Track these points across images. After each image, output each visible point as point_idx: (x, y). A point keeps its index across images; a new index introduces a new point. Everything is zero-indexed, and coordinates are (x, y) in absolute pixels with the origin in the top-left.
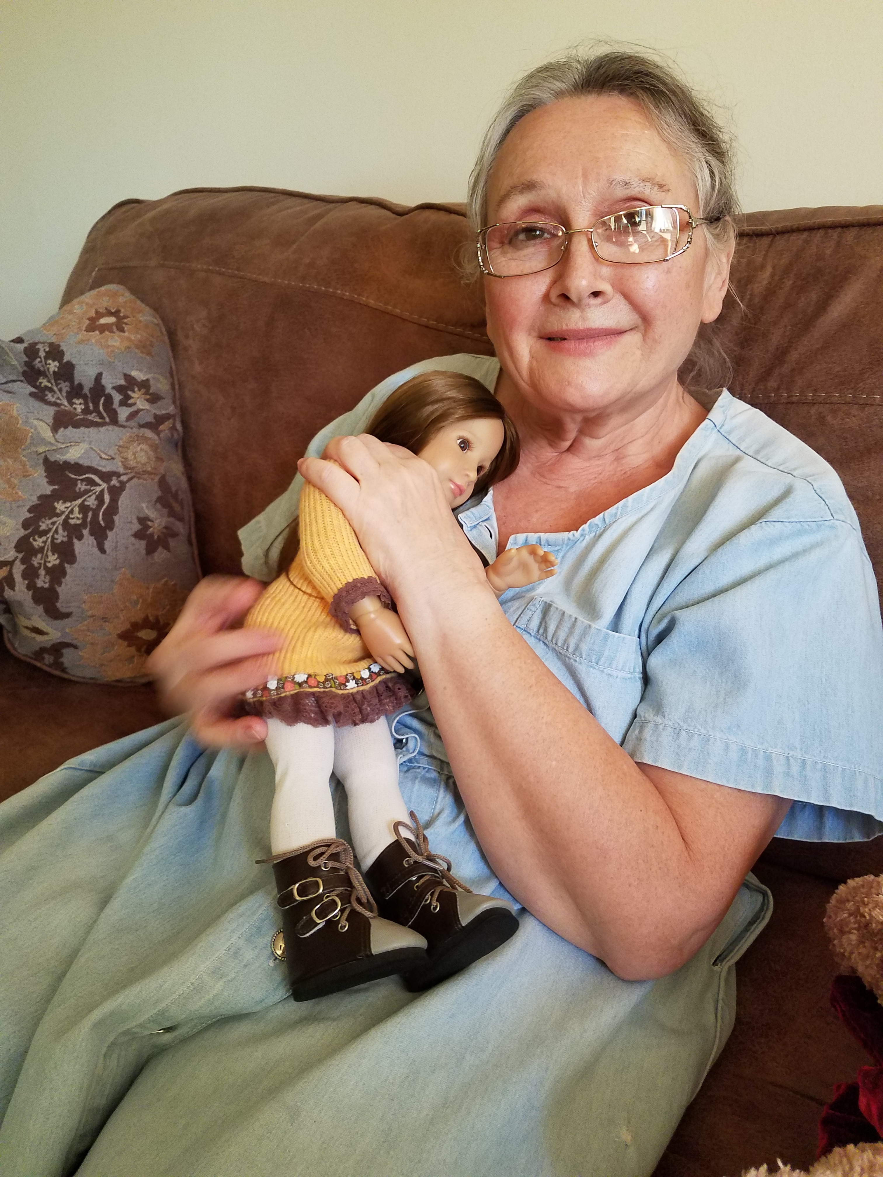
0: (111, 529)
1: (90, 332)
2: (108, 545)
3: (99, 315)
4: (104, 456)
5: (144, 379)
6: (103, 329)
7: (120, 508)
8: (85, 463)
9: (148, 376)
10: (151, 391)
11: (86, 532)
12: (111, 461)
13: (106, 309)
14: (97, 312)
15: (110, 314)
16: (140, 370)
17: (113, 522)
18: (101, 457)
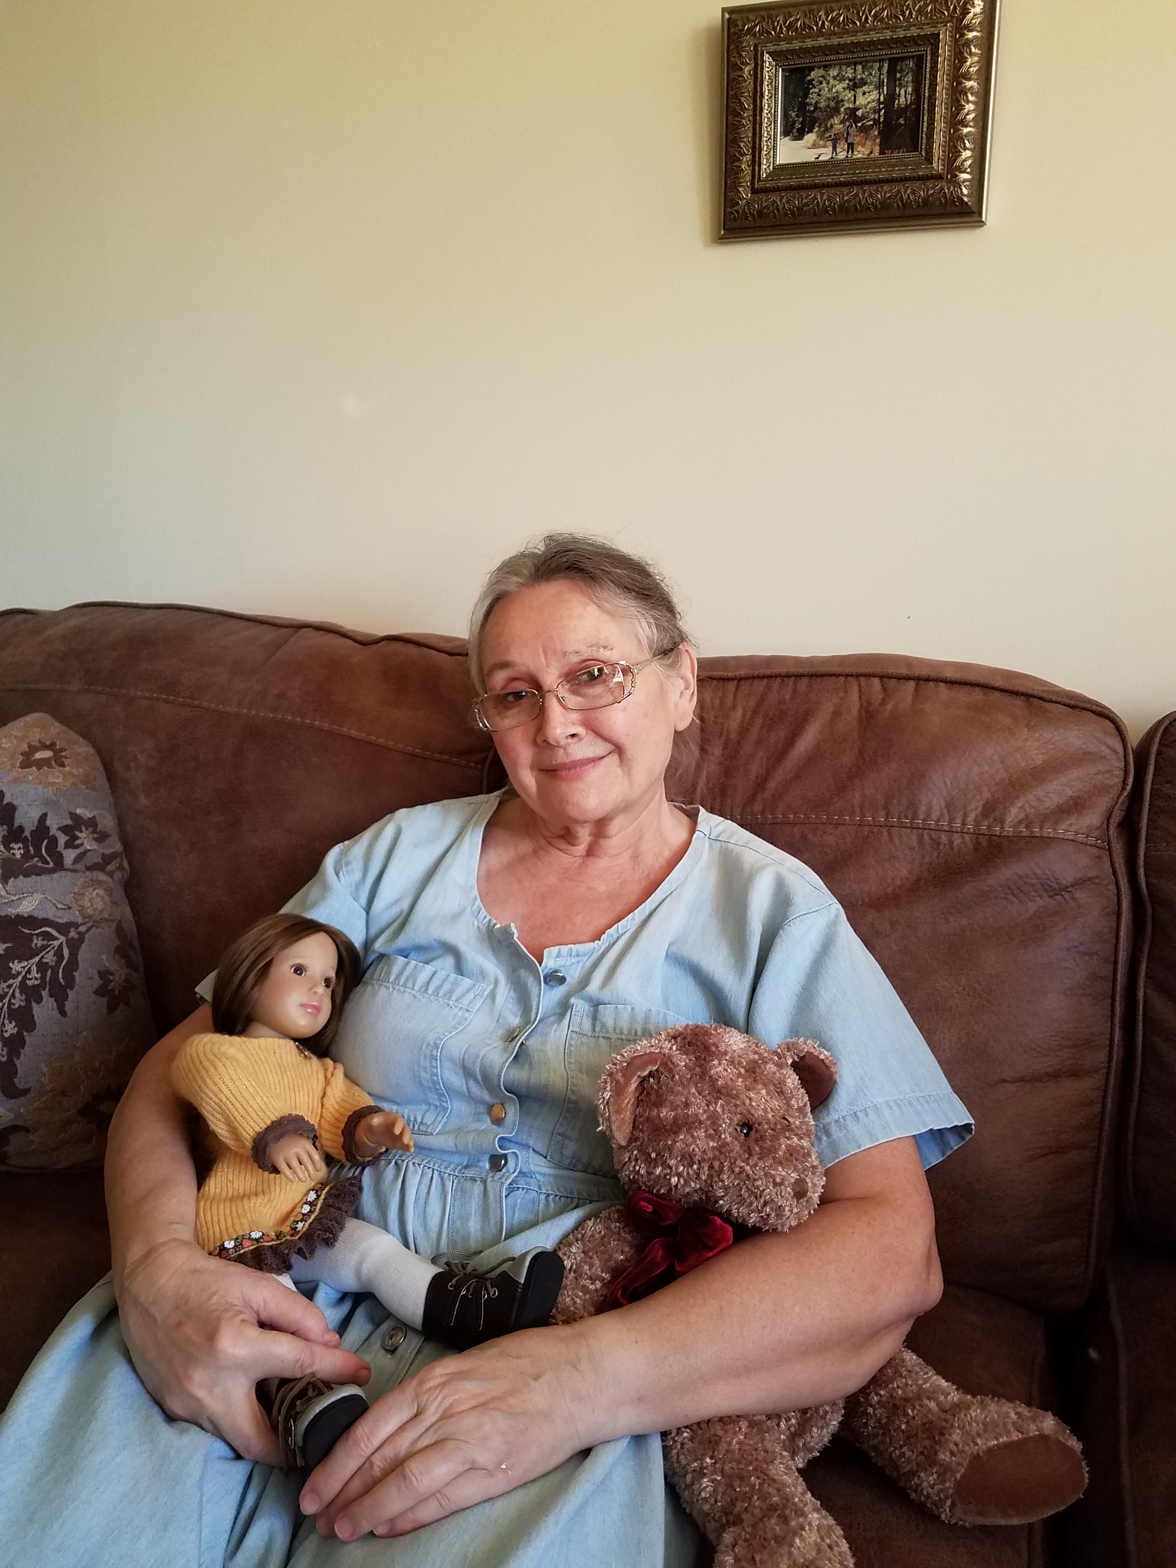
0: (72, 988)
1: (26, 768)
2: (69, 1006)
3: (33, 749)
4: (59, 906)
5: (90, 816)
6: (40, 764)
7: (80, 963)
8: (41, 915)
9: (95, 813)
10: (98, 830)
11: (45, 993)
12: (68, 911)
13: (40, 742)
14: (30, 746)
15: (45, 747)
16: (86, 807)
17: (73, 978)
18: (57, 908)
